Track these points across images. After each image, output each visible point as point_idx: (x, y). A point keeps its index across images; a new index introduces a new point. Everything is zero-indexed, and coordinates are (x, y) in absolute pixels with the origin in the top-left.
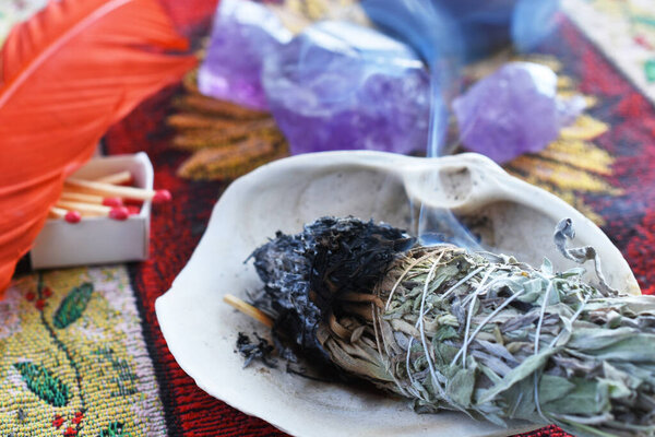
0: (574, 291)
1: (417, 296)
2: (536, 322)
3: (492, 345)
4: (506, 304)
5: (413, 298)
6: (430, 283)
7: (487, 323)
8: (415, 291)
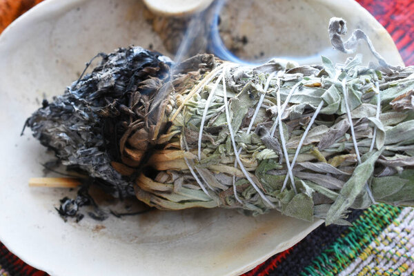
0: (368, 85)
1: (226, 139)
2: (349, 131)
3: (315, 165)
4: (312, 121)
5: (224, 143)
6: (232, 121)
7: (303, 146)
8: (222, 134)
